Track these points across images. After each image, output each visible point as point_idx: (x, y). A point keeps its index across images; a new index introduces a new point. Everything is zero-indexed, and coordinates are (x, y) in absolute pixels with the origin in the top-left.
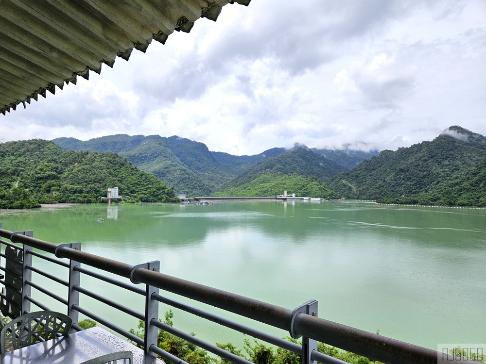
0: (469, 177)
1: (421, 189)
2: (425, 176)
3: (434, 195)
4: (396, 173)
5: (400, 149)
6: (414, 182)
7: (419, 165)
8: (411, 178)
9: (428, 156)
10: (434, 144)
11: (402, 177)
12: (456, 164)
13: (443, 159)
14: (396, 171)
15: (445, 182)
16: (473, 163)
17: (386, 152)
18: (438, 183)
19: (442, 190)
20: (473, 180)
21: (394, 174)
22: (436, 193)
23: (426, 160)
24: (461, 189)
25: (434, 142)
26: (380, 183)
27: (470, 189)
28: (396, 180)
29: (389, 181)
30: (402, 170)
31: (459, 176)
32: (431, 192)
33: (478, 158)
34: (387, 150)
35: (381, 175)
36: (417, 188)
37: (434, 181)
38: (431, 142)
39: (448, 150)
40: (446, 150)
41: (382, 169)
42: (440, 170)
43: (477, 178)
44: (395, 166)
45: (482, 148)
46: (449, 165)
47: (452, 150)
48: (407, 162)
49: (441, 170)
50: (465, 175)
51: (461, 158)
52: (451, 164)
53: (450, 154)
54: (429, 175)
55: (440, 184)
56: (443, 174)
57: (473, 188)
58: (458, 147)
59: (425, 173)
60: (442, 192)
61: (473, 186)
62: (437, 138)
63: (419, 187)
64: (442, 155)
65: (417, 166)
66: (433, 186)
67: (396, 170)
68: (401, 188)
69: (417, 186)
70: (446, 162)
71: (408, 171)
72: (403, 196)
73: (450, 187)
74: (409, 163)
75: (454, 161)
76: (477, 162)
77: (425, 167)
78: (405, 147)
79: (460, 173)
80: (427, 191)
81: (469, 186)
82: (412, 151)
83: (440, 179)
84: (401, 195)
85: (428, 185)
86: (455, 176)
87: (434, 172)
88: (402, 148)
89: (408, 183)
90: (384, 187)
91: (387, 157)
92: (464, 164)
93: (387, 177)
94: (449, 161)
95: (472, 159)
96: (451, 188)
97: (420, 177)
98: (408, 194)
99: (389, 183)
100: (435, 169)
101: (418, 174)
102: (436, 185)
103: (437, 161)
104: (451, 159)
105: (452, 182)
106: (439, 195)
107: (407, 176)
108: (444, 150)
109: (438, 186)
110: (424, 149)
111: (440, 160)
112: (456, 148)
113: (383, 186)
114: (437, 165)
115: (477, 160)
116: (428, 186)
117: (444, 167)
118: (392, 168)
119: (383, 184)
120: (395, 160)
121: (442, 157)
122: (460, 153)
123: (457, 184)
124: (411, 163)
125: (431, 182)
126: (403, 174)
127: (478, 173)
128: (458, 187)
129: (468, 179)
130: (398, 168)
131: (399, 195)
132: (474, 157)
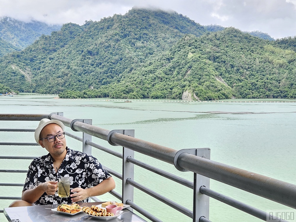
0: (162, 64)
1: (113, 78)
2: (117, 61)
3: (127, 86)
4: (83, 56)
5: (88, 24)
6: (105, 69)
7: (110, 46)
8: (101, 64)
9: (121, 34)
10: (127, 19)
11: (90, 61)
12: (150, 47)
13: (137, 39)
14: (83, 53)
15: (139, 69)
16: (167, 46)
17: (70, 25)
18: (131, 70)
19: (135, 79)
20: (167, 67)
21: (80, 57)
22: (129, 84)
23: (118, 40)
24: (155, 78)
25: (127, 17)
26: (63, 70)
27: (164, 77)
28: (83, 66)
29: (74, 67)
30: (90, 53)
31: (153, 61)
32: (124, 82)
33: (173, 40)
34: (71, 24)
35: (64, 58)
36: (108, 77)
37: (127, 68)
38: (124, 16)
39: (142, 28)
40: (140, 28)
41: (66, 50)
42: (133, 54)
43: (171, 64)
44: (81, 47)
45: (177, 28)
46: (143, 47)
47: (146, 28)
48: (96, 42)
49: (135, 54)
50: (159, 60)
51: (155, 39)
52: (145, 47)
53: (144, 34)
54: (121, 59)
55: (133, 71)
56: (136, 59)
57: (166, 76)
58: (152, 25)
59: (117, 57)
60: (135, 82)
61: (167, 75)
62: (130, 11)
63: (111, 75)
64: (135, 35)
65: (108, 47)
66: (126, 75)
67: (82, 51)
68: (89, 77)
69: (108, 74)
70: (139, 44)
71: (98, 53)
72: (92, 88)
73: (143, 75)
74: (99, 42)
75: (148, 43)
76: (171, 44)
77: (118, 49)
78: (94, 21)
79: (154, 58)
80: (119, 81)
81: (163, 75)
82: (102, 27)
83: (133, 65)
84: (89, 86)
85: (120, 73)
86: (149, 62)
87: (127, 56)
88: (90, 22)
89: (98, 70)
90: (69, 75)
91: (71, 33)
92: (158, 46)
93: (73, 62)
94: (142, 43)
95: (166, 41)
96: (144, 77)
97: (111, 63)
98: (98, 84)
99: (75, 69)
100: (128, 53)
101: (109, 58)
102: (128, 73)
103: (130, 42)
104: (145, 40)
105: (146, 69)
106: (132, 86)
107: (97, 61)
108: (137, 28)
109: (130, 75)
110: (116, 25)
111: (133, 40)
112: (150, 26)
113: (67, 75)
114: (130, 47)
115: (171, 42)
116: (121, 75)
117: (138, 50)
118: (77, 49)
119: (67, 72)
120: (82, 37)
121: (136, 37)
122: (154, 32)
123: (151, 72)
124: (101, 44)
125: (124, 69)
126: (91, 57)
127: (172, 58)
128: (151, 75)
129: (162, 65)
130: (85, 50)
131: (86, 86)
132: (168, 39)
